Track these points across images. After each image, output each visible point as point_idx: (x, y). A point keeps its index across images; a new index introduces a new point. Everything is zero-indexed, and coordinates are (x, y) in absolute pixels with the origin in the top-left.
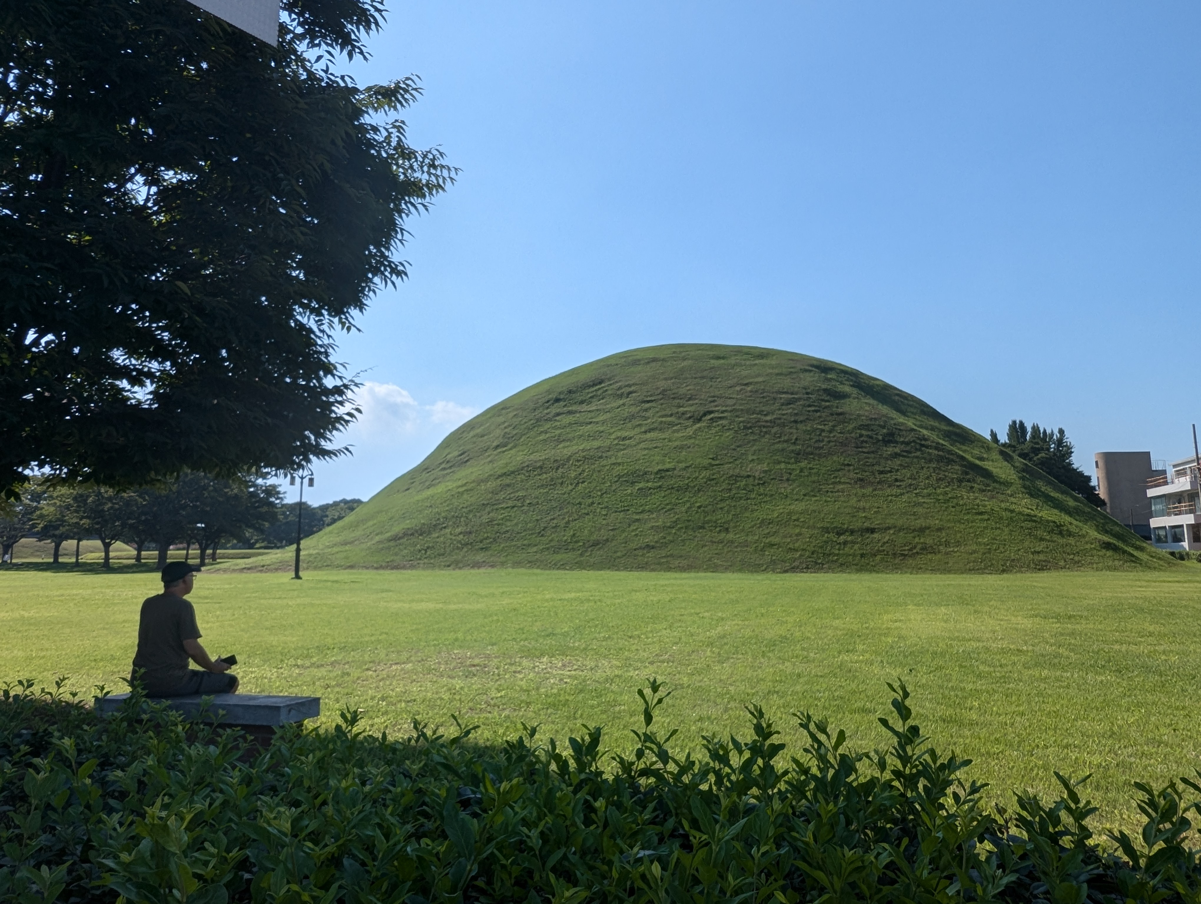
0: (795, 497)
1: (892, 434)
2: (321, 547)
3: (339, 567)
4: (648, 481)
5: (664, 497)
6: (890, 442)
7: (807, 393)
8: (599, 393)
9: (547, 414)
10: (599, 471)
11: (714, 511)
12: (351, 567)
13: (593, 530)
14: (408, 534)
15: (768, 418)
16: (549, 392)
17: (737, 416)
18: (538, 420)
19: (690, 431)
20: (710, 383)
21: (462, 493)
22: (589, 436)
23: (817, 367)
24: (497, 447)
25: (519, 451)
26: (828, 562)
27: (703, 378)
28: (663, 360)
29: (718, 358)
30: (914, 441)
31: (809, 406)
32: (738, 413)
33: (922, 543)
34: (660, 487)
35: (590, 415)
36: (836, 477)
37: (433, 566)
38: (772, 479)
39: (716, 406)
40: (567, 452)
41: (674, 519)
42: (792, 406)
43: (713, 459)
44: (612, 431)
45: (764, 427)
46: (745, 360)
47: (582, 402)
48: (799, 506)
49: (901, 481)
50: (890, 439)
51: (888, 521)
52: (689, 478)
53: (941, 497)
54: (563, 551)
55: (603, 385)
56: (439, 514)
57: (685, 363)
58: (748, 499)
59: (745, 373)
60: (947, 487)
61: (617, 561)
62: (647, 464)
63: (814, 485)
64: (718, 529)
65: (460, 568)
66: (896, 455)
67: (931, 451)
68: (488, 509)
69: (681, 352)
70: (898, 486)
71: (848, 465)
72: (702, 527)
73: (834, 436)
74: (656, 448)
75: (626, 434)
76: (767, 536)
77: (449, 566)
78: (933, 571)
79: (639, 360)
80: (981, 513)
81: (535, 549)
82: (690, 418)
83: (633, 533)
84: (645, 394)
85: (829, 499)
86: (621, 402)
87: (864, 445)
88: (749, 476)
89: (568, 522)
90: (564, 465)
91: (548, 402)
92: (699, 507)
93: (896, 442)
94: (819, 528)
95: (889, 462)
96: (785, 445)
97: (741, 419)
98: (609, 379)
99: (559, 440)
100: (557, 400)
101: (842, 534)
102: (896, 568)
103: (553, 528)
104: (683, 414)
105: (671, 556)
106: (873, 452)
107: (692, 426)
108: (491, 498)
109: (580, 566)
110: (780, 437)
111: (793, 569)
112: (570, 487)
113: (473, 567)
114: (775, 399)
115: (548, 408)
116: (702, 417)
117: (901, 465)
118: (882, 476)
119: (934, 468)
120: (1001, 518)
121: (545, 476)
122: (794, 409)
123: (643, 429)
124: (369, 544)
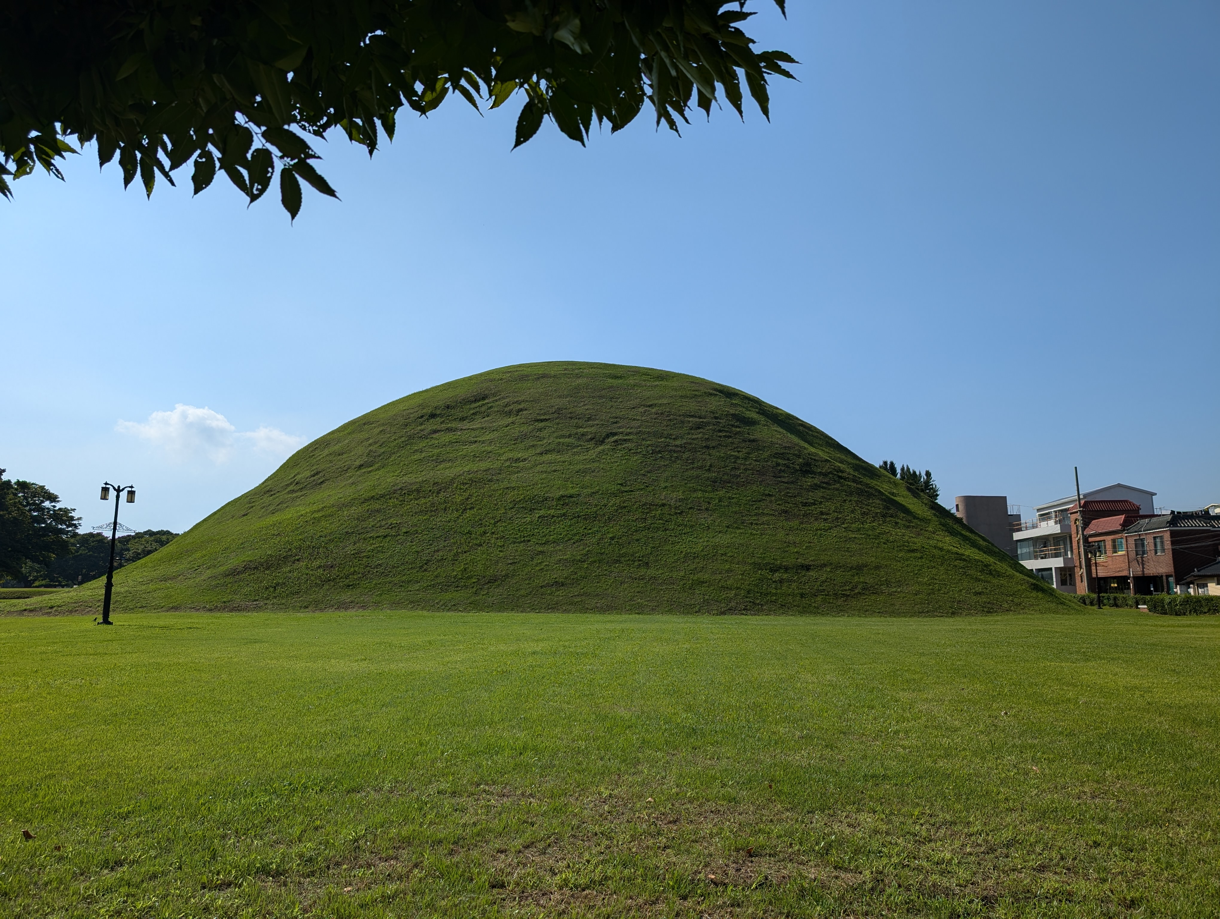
0: (717, 529)
1: (808, 464)
2: (131, 583)
3: (158, 608)
4: (549, 508)
5: (570, 526)
6: (807, 472)
7: (716, 418)
8: (483, 409)
9: (422, 430)
10: (490, 496)
11: (629, 543)
12: (175, 608)
13: (488, 563)
14: (250, 568)
15: (678, 442)
16: (422, 406)
17: (643, 439)
18: (410, 437)
19: (593, 454)
20: (611, 404)
21: (319, 520)
22: (474, 456)
23: (721, 391)
24: (360, 466)
25: (388, 472)
26: (767, 603)
27: (601, 397)
28: (555, 376)
29: (616, 377)
30: (831, 473)
31: (720, 431)
32: (644, 436)
33: (863, 583)
34: (564, 515)
35: (473, 434)
36: (759, 508)
37: (284, 608)
38: (691, 508)
39: (620, 428)
40: (450, 473)
41: (584, 552)
42: (701, 430)
43: (621, 484)
44: (502, 451)
45: (674, 451)
46: (645, 381)
47: (463, 419)
48: (724, 539)
49: (828, 514)
50: (807, 469)
51: (822, 557)
52: (596, 505)
53: (870, 533)
54: (452, 589)
55: (486, 401)
56: (291, 543)
57: (579, 381)
58: (666, 530)
59: (648, 394)
60: (873, 521)
61: (520, 601)
62: (547, 489)
63: (737, 516)
64: (636, 564)
65: (321, 610)
66: (816, 487)
67: (849, 483)
68: (353, 539)
69: (573, 370)
70: (825, 520)
71: (769, 495)
72: (618, 561)
73: (750, 464)
74: (555, 471)
75: (519, 455)
76: (694, 571)
77: (306, 607)
78: (881, 613)
79: (527, 376)
80: (913, 551)
81: (417, 586)
82: (591, 439)
83: (537, 568)
84: (538, 412)
85: (755, 532)
86: (510, 420)
87: (782, 474)
88: (663, 505)
89: (455, 555)
90: (446, 488)
91: (422, 417)
92: (612, 538)
93: (814, 473)
94: (751, 564)
95: (810, 493)
96: (699, 472)
97: (648, 442)
98: (494, 395)
99: (438, 460)
100: (433, 416)
101: (776, 571)
102: (840, 611)
103: (438, 561)
104: (583, 435)
105: (585, 594)
106: (792, 482)
107: (593, 449)
108: (357, 526)
109: (476, 606)
110: (693, 463)
111: (731, 611)
112: (456, 514)
113: (338, 608)
114: (683, 422)
115: (421, 424)
116: (604, 439)
117: (823, 497)
118: (806, 508)
119: (856, 502)
120: (933, 556)
121: (423, 501)
122: (704, 434)
123: (538, 451)
124: (197, 580)
